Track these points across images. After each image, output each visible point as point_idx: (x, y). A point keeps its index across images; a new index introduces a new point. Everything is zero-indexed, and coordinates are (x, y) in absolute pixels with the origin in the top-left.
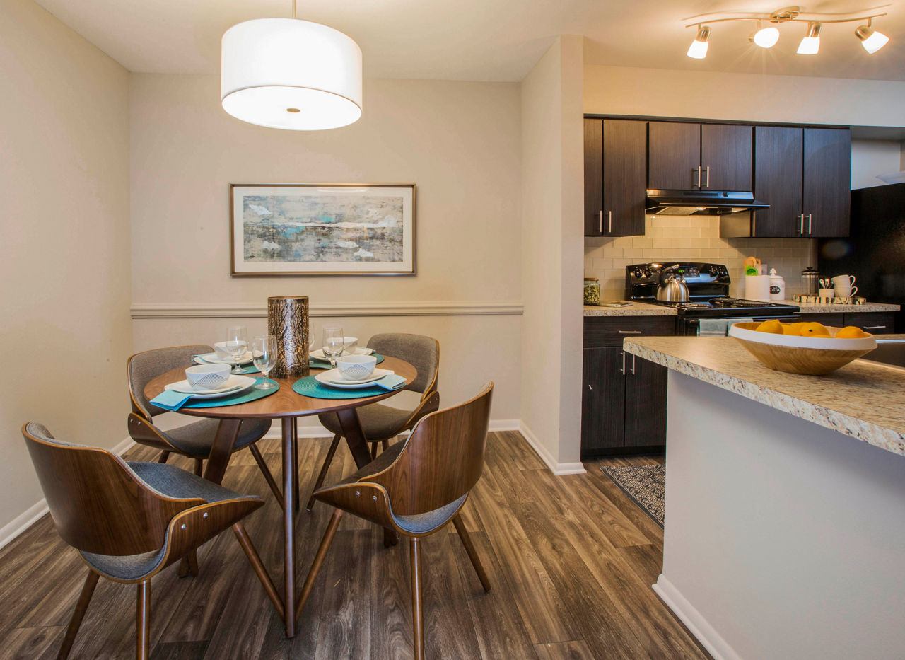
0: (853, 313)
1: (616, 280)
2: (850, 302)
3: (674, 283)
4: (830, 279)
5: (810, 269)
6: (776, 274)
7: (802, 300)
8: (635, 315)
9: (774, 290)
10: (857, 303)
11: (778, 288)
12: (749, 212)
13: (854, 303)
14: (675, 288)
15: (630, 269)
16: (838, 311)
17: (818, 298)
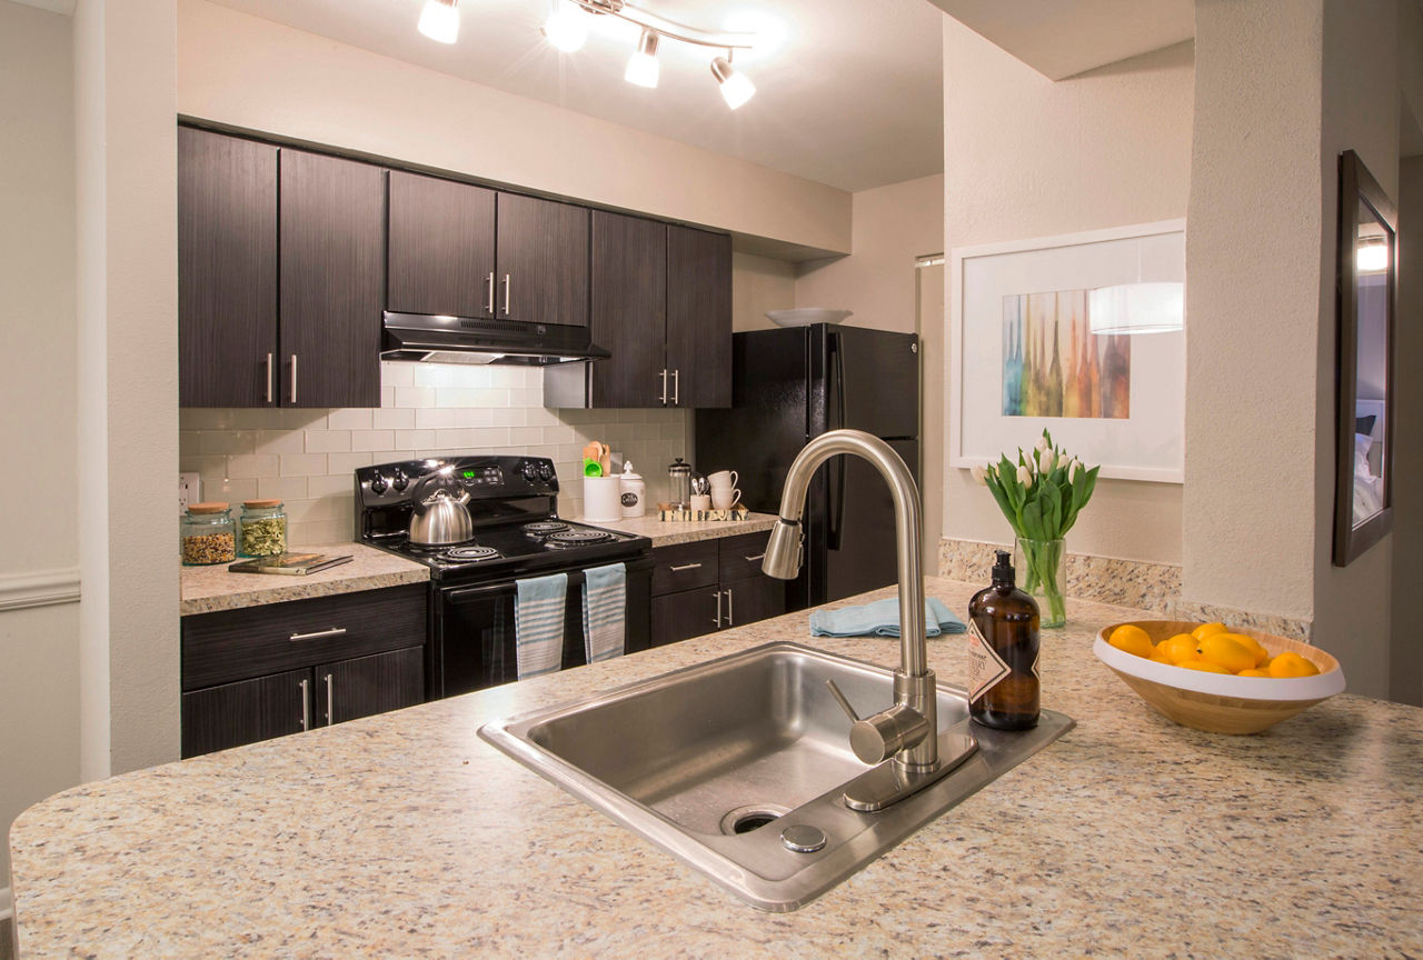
0: (731, 537)
1: (335, 500)
2: (730, 518)
3: (443, 504)
4: (706, 478)
5: (679, 462)
6: (632, 471)
7: (666, 518)
8: (332, 593)
9: (627, 500)
10: (738, 518)
11: (635, 496)
12: (583, 364)
13: (734, 519)
14: (443, 516)
15: (363, 474)
16: (711, 538)
17: (687, 512)
